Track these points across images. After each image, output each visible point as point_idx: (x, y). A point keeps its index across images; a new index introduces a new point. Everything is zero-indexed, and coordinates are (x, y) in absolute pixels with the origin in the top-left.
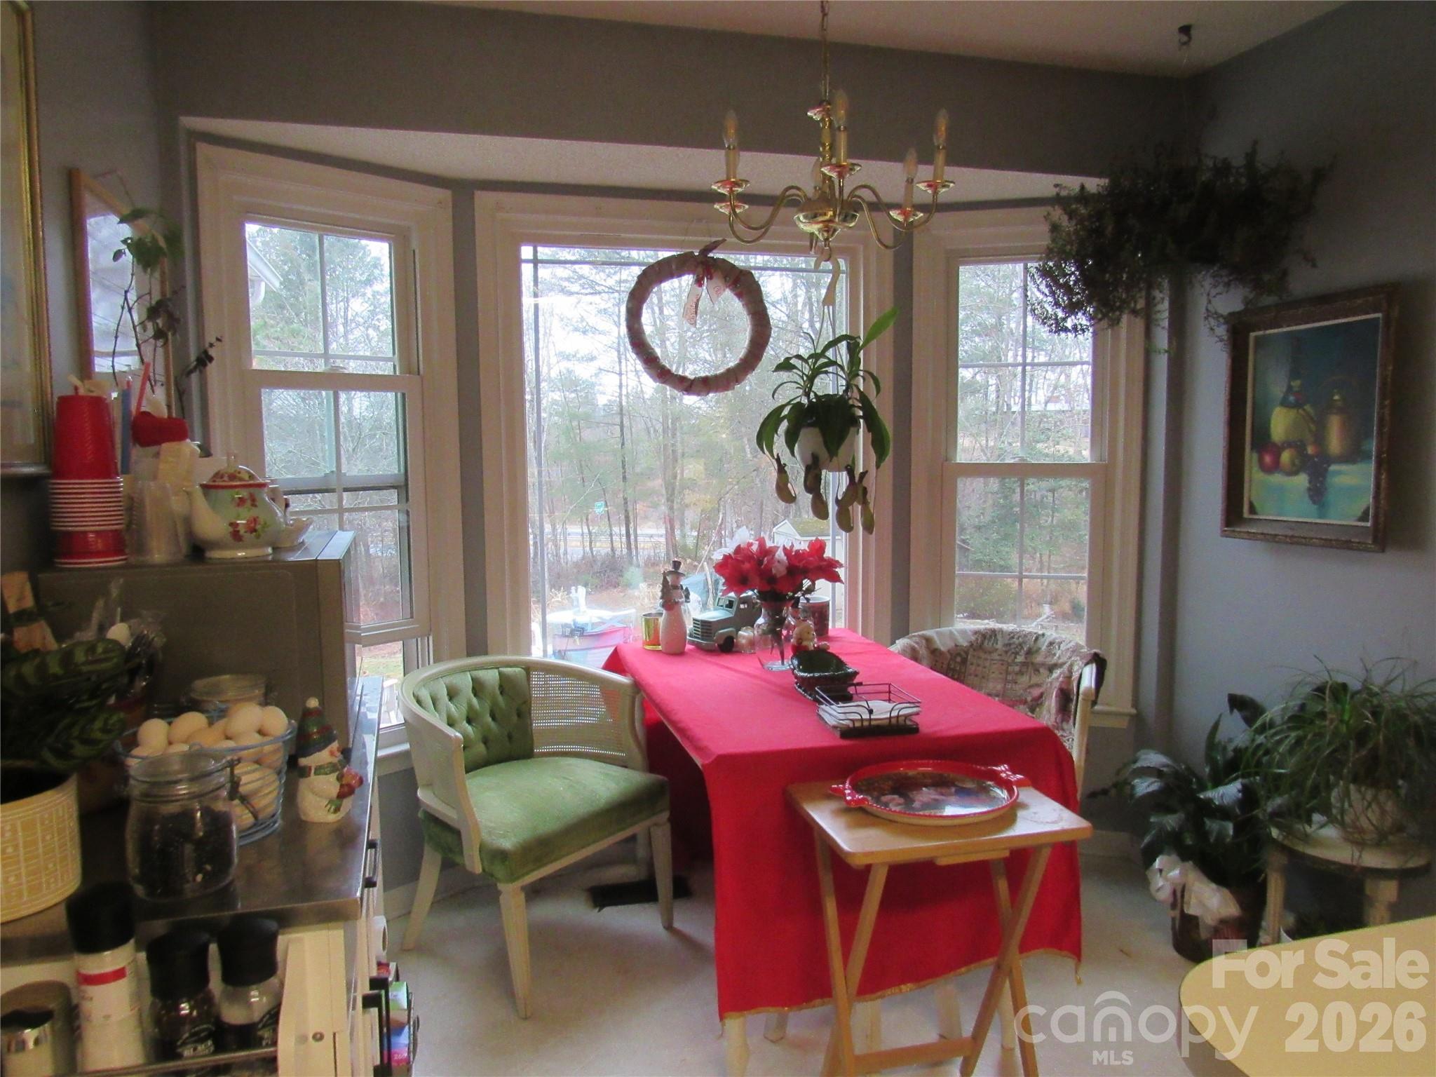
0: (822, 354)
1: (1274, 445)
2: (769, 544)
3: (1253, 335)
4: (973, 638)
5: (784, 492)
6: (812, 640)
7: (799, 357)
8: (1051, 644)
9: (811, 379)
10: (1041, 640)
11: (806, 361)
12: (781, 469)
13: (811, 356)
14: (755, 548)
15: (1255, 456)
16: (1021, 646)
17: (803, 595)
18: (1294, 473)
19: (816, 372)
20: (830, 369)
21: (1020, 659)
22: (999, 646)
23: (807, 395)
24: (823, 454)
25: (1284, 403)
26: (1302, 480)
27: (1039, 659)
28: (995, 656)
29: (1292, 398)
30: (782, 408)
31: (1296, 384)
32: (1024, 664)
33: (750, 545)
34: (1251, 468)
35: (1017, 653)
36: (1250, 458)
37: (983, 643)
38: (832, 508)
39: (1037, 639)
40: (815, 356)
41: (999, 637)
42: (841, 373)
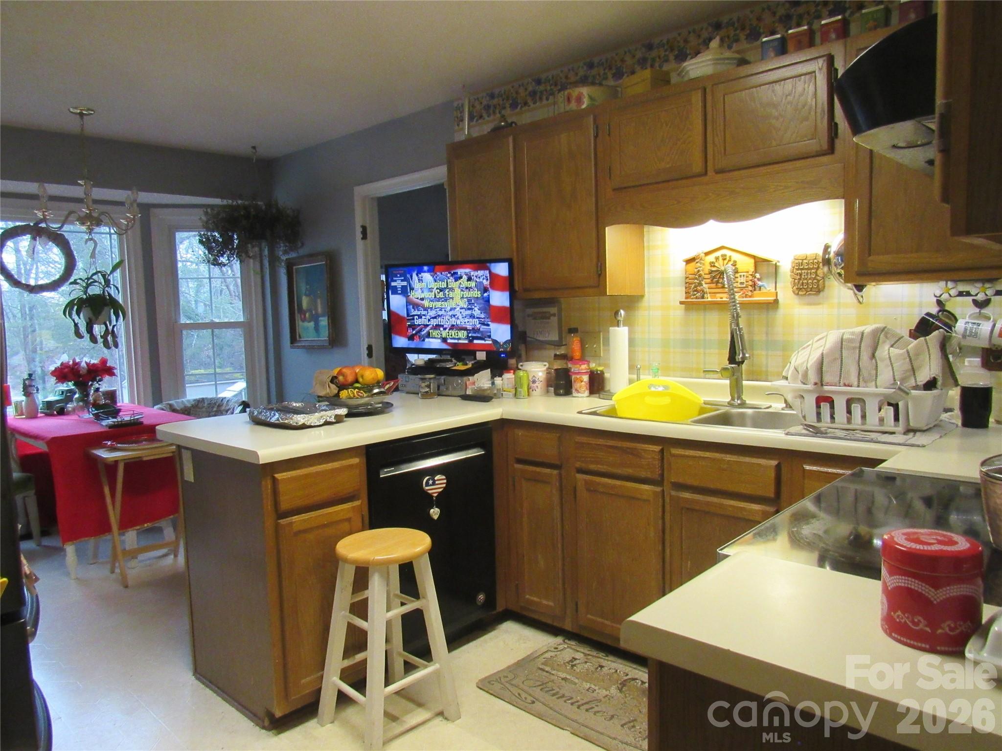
0: (91, 278)
1: (304, 311)
2: (78, 360)
3: (294, 267)
4: (193, 403)
5: (78, 334)
6: (101, 400)
7: (80, 279)
8: (228, 401)
9: (87, 288)
10: (224, 400)
11: (83, 281)
12: (76, 325)
13: (86, 279)
14: (71, 363)
15: (299, 316)
16: (215, 403)
17: (97, 383)
18: (309, 322)
19: (88, 285)
20: (96, 284)
21: (215, 409)
22: (206, 405)
23: (86, 295)
24: (94, 318)
25: (306, 295)
26: (312, 324)
27: (223, 408)
28: (204, 409)
29: (307, 292)
30: (75, 299)
31: (308, 287)
32: (216, 411)
33: (69, 362)
34: (298, 321)
35: (213, 407)
36: (298, 317)
37: (198, 405)
38: (100, 340)
39: (222, 400)
40: (88, 279)
41: (206, 401)
42: (101, 286)
